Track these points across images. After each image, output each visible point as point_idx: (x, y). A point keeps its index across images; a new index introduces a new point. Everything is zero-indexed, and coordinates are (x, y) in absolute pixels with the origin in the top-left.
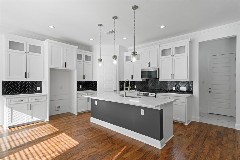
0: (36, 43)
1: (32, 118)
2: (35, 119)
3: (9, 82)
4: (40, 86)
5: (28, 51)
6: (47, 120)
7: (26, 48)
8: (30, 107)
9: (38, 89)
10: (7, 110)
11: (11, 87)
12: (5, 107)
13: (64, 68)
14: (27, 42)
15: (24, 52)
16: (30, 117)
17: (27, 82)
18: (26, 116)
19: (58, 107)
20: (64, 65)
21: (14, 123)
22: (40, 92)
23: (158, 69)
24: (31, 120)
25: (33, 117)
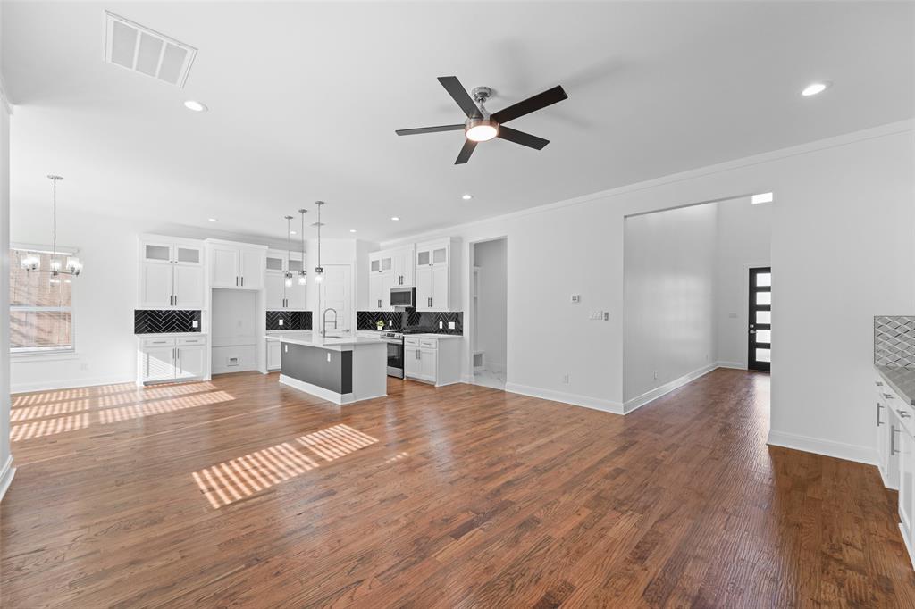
0: (191, 244)
1: (181, 372)
2: (186, 374)
3: (146, 311)
4: (199, 319)
5: (176, 259)
6: (208, 377)
7: (174, 255)
8: (177, 354)
9: (195, 324)
10: (141, 356)
11: (149, 320)
12: (138, 351)
13: (240, 287)
14: (174, 245)
15: (168, 262)
16: (178, 369)
17: (174, 311)
18: (171, 367)
19: (232, 359)
20: (240, 281)
21: (152, 378)
22: (198, 329)
23: (414, 289)
24: (178, 376)
25: (183, 371)
